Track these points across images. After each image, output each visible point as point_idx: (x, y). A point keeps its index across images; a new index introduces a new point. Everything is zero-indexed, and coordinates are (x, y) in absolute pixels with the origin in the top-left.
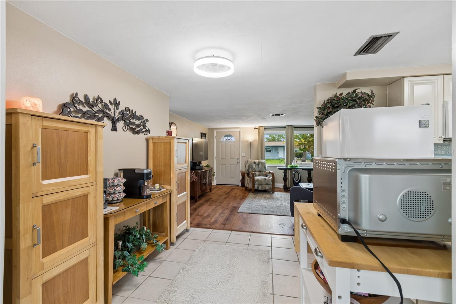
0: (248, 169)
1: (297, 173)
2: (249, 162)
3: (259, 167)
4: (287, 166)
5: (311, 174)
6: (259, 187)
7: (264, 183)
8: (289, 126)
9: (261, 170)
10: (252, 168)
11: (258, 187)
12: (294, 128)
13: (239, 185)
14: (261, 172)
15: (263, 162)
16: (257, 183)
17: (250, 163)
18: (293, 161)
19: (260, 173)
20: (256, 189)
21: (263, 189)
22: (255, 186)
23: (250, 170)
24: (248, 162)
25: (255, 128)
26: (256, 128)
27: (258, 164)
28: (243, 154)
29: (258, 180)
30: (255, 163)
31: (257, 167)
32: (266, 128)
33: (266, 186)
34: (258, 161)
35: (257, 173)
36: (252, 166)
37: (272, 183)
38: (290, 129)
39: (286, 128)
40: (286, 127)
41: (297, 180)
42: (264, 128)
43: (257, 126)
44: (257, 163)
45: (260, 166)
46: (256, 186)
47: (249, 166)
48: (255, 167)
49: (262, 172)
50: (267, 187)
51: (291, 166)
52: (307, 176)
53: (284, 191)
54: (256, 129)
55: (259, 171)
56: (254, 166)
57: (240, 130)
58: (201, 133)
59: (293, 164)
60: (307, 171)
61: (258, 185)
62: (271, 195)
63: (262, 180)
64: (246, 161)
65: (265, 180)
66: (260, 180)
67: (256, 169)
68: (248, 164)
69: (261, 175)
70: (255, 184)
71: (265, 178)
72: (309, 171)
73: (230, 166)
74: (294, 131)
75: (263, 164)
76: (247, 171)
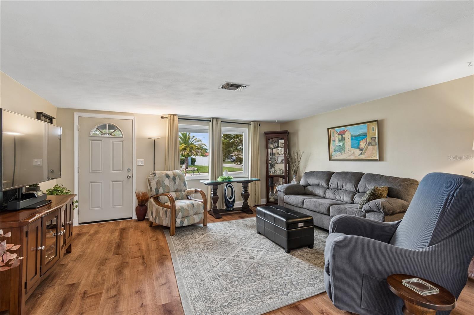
0: (157, 190)
1: (229, 188)
2: (157, 176)
3: (175, 183)
5: (248, 188)
6: (184, 222)
7: (191, 213)
8: (215, 118)
9: (179, 189)
10: (165, 186)
11: (182, 222)
12: (222, 122)
13: (131, 218)
14: (179, 192)
16: (180, 215)
17: (159, 178)
19: (177, 193)
20: (179, 226)
21: (191, 223)
22: (176, 222)
23: (161, 191)
24: (155, 175)
25: (162, 118)
26: (164, 117)
27: (174, 179)
28: (141, 162)
29: (182, 209)
30: (168, 176)
31: (172, 183)
32: (182, 119)
33: (195, 216)
34: (173, 173)
36: (163, 182)
37: (203, 211)
38: (216, 123)
39: (210, 121)
40: (211, 119)
41: (231, 198)
42: (179, 119)
43: (166, 112)
44: (171, 177)
45: (177, 181)
46: (178, 221)
47: (158, 183)
48: (169, 184)
49: (181, 191)
50: (197, 219)
51: (222, 179)
52: (243, 191)
53: (217, 218)
54: (164, 119)
55: (176, 191)
56: (167, 182)
57: (133, 117)
59: (224, 176)
60: (241, 184)
61: (181, 218)
62: (208, 233)
63: (188, 207)
64: (151, 174)
65: (194, 206)
66: (186, 209)
67: (171, 187)
68: (156, 180)
69: (180, 197)
70: (177, 216)
71: (193, 204)
72: (245, 184)
73: (113, 183)
74: (222, 127)
75: (181, 178)
76: (155, 193)
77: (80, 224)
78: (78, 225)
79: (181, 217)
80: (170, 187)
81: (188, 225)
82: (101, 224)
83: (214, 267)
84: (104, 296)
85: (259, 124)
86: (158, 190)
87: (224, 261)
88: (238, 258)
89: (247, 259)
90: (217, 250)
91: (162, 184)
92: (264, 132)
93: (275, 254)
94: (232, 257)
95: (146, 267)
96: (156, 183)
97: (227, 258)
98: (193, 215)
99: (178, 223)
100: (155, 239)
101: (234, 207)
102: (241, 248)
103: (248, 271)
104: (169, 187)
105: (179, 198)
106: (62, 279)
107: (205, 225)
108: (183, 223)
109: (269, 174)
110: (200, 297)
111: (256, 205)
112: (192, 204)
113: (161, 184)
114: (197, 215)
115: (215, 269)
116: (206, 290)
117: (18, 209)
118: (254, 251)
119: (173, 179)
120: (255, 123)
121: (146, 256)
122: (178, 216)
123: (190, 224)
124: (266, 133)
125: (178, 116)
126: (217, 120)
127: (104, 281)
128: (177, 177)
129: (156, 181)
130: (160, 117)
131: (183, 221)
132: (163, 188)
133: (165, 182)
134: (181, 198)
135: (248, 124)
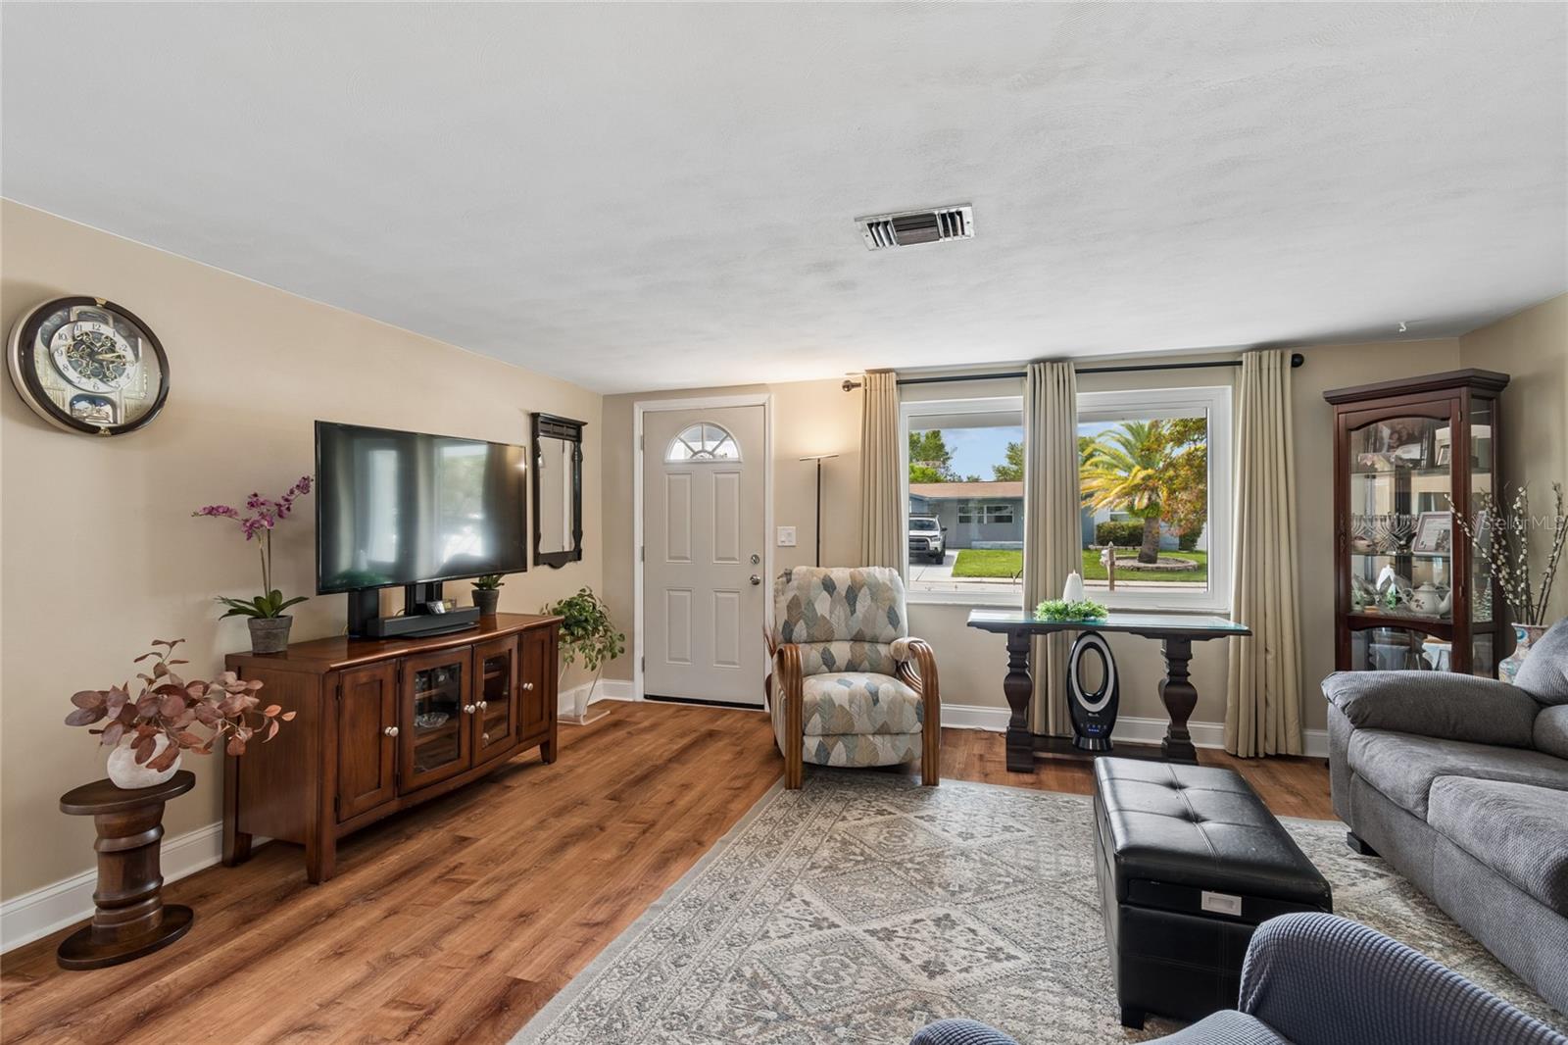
0: (790, 627)
1: (1092, 651)
2: (794, 583)
3: (853, 612)
4: (1031, 608)
5: (1189, 662)
6: (833, 754)
7: (862, 724)
8: (1044, 361)
9: (868, 633)
10: (813, 620)
11: (823, 750)
12: (1077, 372)
13: (762, 707)
14: (867, 646)
15: (884, 584)
16: (815, 723)
17: (798, 588)
18: (1070, 576)
20: (814, 760)
21: (862, 760)
22: (802, 744)
23: (800, 630)
24: (789, 581)
25: (848, 386)
26: (853, 381)
27: (852, 596)
28: (788, 535)
29: (827, 704)
30: (829, 586)
31: (841, 611)
32: (907, 381)
33: (878, 740)
35: (841, 651)
36: (810, 604)
37: (918, 727)
38: (1051, 379)
39: (1025, 375)
40: (1028, 370)
41: (1096, 700)
42: (898, 383)
43: (857, 370)
44: (842, 589)
45: (863, 603)
46: (811, 744)
47: (794, 605)
48: (831, 612)
49: (874, 641)
50: (887, 752)
51: (1057, 611)
52: (1160, 670)
53: (1012, 771)
54: (853, 390)
55: (858, 639)
56: (823, 605)
57: (766, 396)
58: (535, 416)
59: (1067, 599)
60: (1161, 641)
61: (823, 736)
62: (905, 815)
63: (851, 702)
64: (781, 576)
65: (876, 701)
66: (841, 706)
67: (835, 626)
68: (789, 595)
69: (866, 664)
70: (805, 725)
71: (877, 692)
72: (1178, 644)
73: (717, 598)
74: (1078, 394)
75: (883, 595)
76: (781, 637)
77: (646, 697)
78: (640, 698)
79: (819, 731)
80: (832, 621)
81: (849, 765)
82: (685, 708)
83: (765, 935)
84: (465, 894)
85: (1294, 356)
86: (792, 630)
87: (827, 932)
88: (879, 946)
89: (908, 961)
90: (853, 887)
91: (806, 612)
92: (1325, 392)
93: (1056, 1000)
94: (865, 931)
95: (619, 857)
96: (788, 606)
97: (846, 927)
98: (874, 734)
99: (808, 749)
100: (739, 786)
101: (1113, 738)
102: (940, 912)
103: (848, 1010)
104: (828, 622)
105: (860, 665)
106: (469, 819)
107: (931, 782)
108: (829, 754)
109: (1357, 608)
110: (605, 1012)
111: (1271, 752)
112: (870, 693)
113: (803, 609)
114: (887, 737)
115: (758, 946)
116: (645, 999)
117: (381, 635)
118: (979, 948)
119: (847, 597)
120: (1265, 353)
121: (658, 827)
122: (809, 725)
123: (857, 765)
124: (1334, 400)
125: (897, 374)
126: (1055, 365)
127: (514, 853)
128: (865, 591)
129: (790, 598)
130: (841, 384)
131: (829, 748)
132: (807, 624)
133: (816, 606)
134: (871, 665)
135: (1230, 363)
